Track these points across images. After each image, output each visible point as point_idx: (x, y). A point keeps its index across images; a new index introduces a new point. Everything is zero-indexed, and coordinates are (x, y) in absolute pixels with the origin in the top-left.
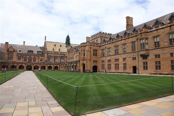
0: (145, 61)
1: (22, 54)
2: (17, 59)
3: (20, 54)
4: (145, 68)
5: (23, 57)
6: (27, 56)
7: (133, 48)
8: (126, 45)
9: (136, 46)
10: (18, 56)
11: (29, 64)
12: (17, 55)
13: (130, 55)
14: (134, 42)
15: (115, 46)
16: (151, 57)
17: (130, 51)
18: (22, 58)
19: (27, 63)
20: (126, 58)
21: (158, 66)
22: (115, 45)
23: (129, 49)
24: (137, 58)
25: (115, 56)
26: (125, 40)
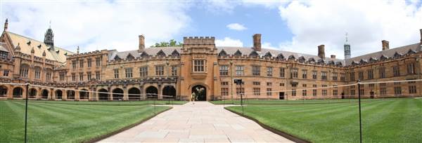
0: (294, 88)
4: (294, 94)
7: (282, 74)
8: (274, 69)
9: (286, 73)
13: (277, 81)
14: (284, 69)
15: (253, 66)
16: (300, 85)
17: (278, 76)
20: (271, 83)
21: (304, 93)
22: (252, 63)
23: (276, 73)
24: (285, 85)
25: (253, 78)
26: (272, 62)
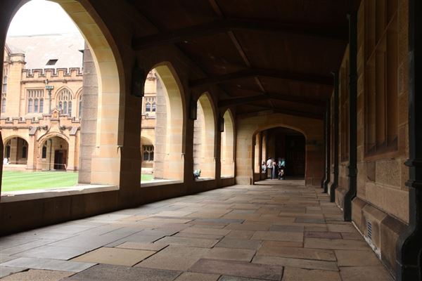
1: (48, 75)
2: (24, 104)
3: (36, 76)
5: (53, 93)
6: (70, 85)
10: (29, 86)
11: (55, 130)
12: (24, 83)
18: (46, 94)
19: (43, 124)
